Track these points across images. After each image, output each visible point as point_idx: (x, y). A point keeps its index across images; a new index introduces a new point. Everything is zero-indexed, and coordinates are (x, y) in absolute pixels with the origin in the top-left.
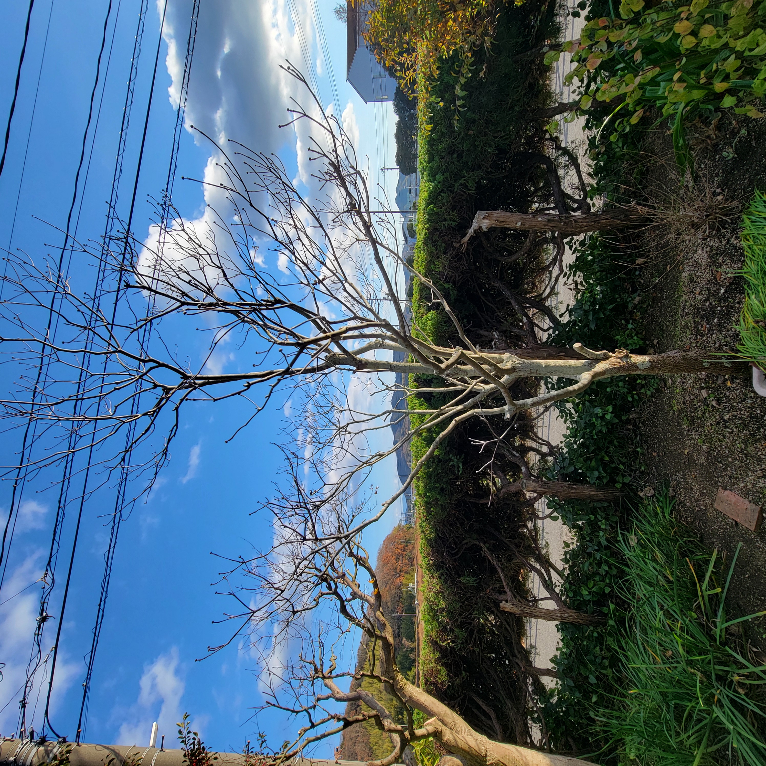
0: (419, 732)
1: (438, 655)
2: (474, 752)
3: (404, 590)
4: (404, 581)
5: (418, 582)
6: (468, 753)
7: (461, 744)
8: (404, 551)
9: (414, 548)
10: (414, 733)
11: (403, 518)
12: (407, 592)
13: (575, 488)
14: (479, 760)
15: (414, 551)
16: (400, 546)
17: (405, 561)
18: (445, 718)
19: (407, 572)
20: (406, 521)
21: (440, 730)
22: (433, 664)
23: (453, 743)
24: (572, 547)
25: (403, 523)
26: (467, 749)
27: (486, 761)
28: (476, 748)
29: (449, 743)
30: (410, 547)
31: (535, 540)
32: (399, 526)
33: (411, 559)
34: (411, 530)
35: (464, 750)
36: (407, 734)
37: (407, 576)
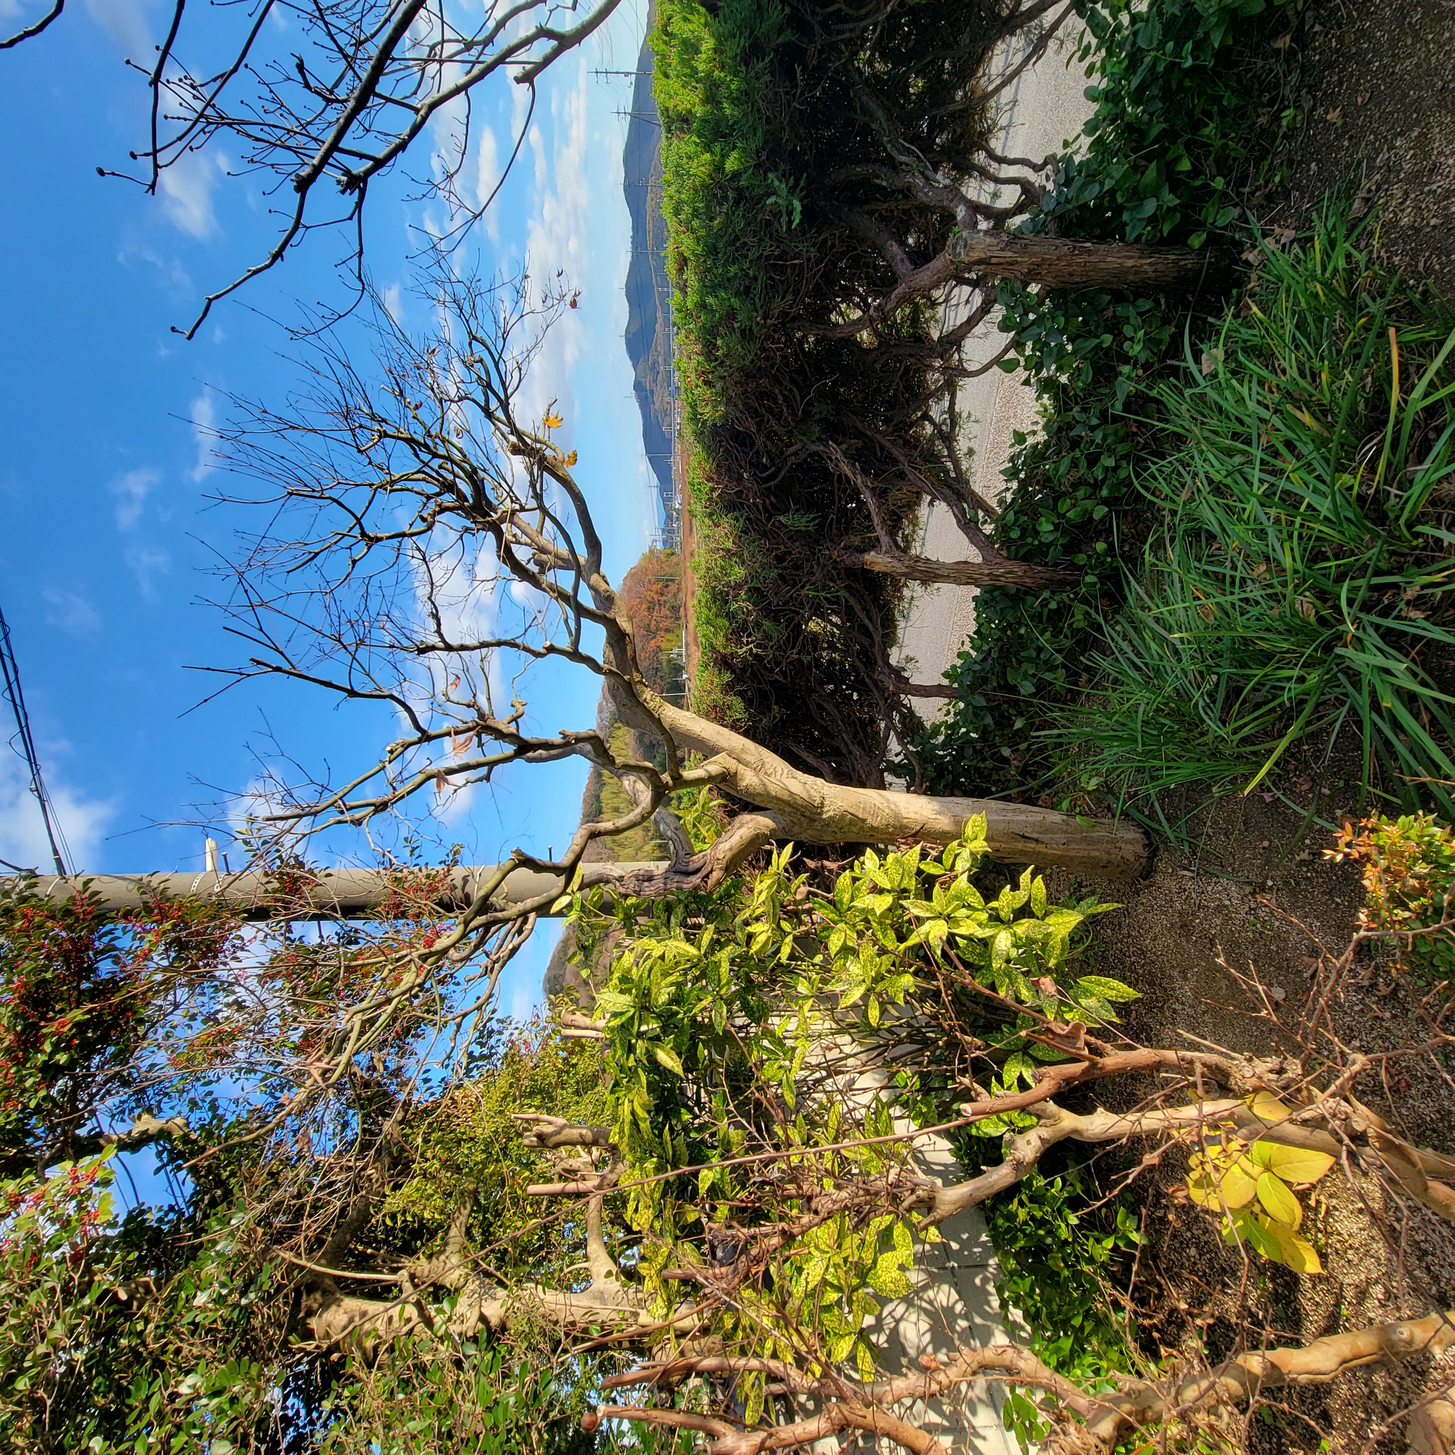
0: (689, 774)
1: (727, 677)
2: (799, 801)
3: (664, 658)
4: (664, 645)
5: (687, 645)
6: (788, 803)
7: (774, 790)
8: (662, 595)
9: (679, 590)
10: (681, 776)
11: (660, 538)
12: (669, 661)
13: (1089, 252)
14: (807, 813)
15: (681, 595)
16: (655, 587)
17: (665, 612)
18: (744, 756)
19: (668, 631)
20: (665, 542)
21: (732, 771)
22: (717, 696)
23: (760, 789)
24: (1030, 441)
25: (659, 546)
26: (786, 797)
27: (821, 814)
28: (804, 795)
29: (751, 790)
30: (673, 588)
31: (949, 439)
32: (651, 551)
33: (675, 609)
34: (674, 559)
35: (779, 799)
36: (666, 777)
37: (669, 636)
